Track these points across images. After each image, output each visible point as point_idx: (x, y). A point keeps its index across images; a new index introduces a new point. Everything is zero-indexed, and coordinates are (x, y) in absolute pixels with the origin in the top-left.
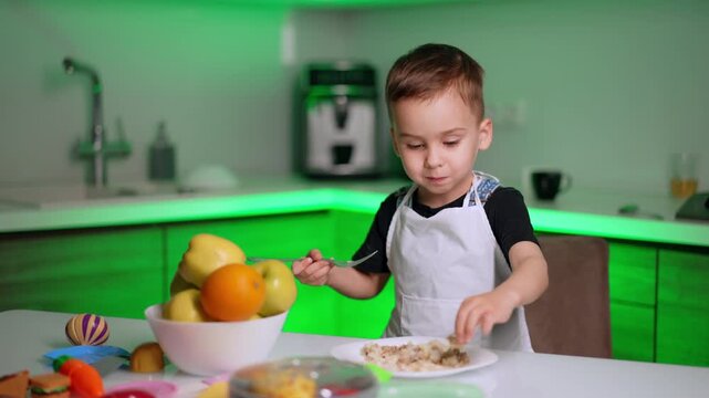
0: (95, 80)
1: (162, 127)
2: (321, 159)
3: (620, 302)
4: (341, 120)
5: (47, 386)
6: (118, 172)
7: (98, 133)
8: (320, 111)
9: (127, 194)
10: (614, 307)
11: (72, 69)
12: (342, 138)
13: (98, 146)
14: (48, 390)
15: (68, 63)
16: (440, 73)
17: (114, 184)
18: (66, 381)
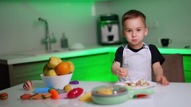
0: (46, 23)
1: (64, 34)
2: (105, 40)
3: (186, 71)
4: (110, 29)
5: (46, 96)
6: (54, 46)
7: (48, 36)
8: (104, 27)
9: (56, 51)
10: (185, 72)
11: (41, 20)
12: (111, 34)
13: (48, 40)
14: (46, 97)
15: (40, 19)
17: (53, 49)
18: (50, 94)
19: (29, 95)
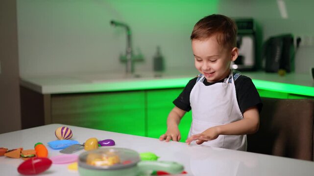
0: (128, 29)
7: (129, 51)
11: (114, 25)
13: (129, 57)
15: (112, 23)
16: (209, 30)
19: (5, 149)
